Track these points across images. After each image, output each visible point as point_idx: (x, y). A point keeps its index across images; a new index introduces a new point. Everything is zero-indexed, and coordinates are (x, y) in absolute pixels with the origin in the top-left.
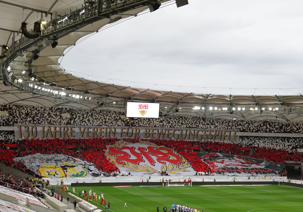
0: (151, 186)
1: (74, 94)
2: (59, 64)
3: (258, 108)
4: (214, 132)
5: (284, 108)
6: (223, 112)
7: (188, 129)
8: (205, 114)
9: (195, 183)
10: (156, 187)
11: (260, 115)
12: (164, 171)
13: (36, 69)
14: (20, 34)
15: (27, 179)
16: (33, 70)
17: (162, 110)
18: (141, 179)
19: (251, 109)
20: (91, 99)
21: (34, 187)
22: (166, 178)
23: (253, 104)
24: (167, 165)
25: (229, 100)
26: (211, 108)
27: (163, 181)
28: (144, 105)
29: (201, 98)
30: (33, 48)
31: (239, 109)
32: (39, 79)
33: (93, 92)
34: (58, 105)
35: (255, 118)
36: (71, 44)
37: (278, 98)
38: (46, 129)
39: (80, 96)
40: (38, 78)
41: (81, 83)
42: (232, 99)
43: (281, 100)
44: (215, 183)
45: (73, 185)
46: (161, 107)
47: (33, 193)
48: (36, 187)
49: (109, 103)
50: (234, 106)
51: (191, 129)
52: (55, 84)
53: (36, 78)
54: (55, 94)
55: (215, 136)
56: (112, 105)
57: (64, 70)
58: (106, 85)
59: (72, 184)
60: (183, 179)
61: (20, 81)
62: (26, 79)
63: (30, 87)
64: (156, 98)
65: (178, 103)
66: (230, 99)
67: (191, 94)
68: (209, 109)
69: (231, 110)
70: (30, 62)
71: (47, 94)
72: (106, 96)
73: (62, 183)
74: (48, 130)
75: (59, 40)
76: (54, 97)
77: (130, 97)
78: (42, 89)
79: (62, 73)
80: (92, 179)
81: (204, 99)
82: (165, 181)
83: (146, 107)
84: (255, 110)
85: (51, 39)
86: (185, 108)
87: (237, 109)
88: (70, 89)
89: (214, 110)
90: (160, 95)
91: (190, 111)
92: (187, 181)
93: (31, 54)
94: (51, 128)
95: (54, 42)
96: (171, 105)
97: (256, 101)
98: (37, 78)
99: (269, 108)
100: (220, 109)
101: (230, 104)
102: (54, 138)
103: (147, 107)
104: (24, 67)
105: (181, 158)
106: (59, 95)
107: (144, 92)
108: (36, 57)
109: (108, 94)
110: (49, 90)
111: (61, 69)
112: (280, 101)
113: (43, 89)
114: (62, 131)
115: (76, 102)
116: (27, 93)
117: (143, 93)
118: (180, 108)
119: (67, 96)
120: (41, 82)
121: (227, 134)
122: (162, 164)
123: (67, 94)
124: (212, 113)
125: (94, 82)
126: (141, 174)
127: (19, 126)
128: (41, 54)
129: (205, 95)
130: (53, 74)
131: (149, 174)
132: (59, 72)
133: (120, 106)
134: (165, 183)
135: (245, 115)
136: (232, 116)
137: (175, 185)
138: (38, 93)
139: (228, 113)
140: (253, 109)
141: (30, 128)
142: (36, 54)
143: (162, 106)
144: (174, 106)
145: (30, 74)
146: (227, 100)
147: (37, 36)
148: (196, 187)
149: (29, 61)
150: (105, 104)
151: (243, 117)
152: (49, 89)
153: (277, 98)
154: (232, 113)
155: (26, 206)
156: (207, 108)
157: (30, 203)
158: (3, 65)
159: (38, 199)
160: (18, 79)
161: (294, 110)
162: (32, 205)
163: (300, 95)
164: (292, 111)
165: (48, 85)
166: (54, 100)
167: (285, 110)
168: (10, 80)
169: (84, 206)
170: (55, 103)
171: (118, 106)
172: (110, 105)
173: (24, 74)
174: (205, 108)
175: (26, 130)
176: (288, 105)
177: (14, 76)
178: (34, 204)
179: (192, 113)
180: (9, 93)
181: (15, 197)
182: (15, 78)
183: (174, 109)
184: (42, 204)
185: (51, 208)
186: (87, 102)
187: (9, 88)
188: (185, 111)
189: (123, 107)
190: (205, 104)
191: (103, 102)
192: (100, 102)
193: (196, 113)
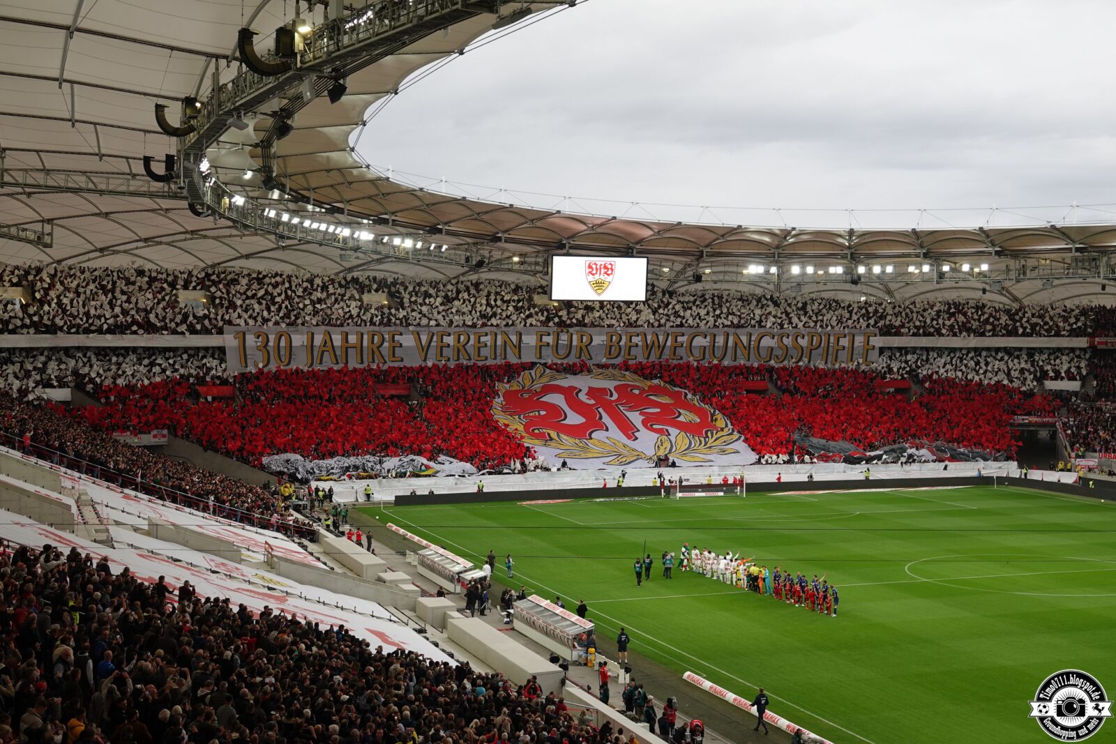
0: (627, 499)
1: (396, 235)
2: (353, 150)
3: (931, 265)
4: (806, 338)
5: (1004, 265)
6: (829, 279)
7: (731, 331)
8: (778, 286)
9: (754, 488)
10: (641, 501)
11: (938, 286)
12: (662, 453)
13: (285, 164)
14: (235, 64)
15: (266, 486)
16: (275, 168)
17: (654, 277)
18: (597, 479)
19: (911, 269)
20: (446, 249)
21: (287, 508)
22: (670, 475)
23: (917, 256)
24: (673, 438)
25: (847, 244)
26: (795, 270)
27: (662, 483)
28: (603, 263)
29: (767, 239)
30: (275, 104)
31: (877, 270)
32: (294, 194)
33: (453, 227)
34: (351, 270)
35: (922, 296)
36: (385, 89)
37: (988, 236)
38: (318, 340)
39: (416, 240)
40: (292, 193)
41: (418, 203)
42: (855, 240)
43: (997, 242)
44: (811, 485)
45: (400, 500)
46: (651, 267)
47: (283, 528)
48: (292, 511)
49: (499, 261)
50: (861, 262)
51: (739, 331)
52: (343, 209)
53: (285, 192)
54: (341, 237)
55: (811, 350)
56: (510, 266)
57: (368, 166)
58: (488, 209)
59: (396, 497)
60: (719, 475)
61: (239, 200)
62: (256, 194)
63: (268, 219)
64: (637, 243)
65: (700, 256)
66: (850, 240)
67: (738, 230)
68: (789, 270)
69: (852, 275)
70: (265, 144)
71: (320, 237)
72: (492, 241)
73: (368, 496)
74: (326, 342)
75: (348, 79)
76: (341, 245)
77: (561, 240)
78: (302, 223)
79: (362, 175)
80: (456, 484)
81: (776, 243)
82: (669, 484)
83: (608, 270)
84: (921, 271)
85: (325, 77)
86: (721, 269)
87: (870, 269)
88: (385, 222)
89: (804, 274)
90: (647, 233)
91: (735, 279)
92: (731, 481)
93: (270, 122)
94: (333, 336)
95: (335, 86)
96: (680, 262)
97: (925, 244)
98: (288, 191)
99: (961, 265)
100: (821, 272)
101: (849, 257)
102: (341, 366)
103: (612, 269)
104: (250, 160)
105: (712, 415)
106: (353, 238)
107: (602, 225)
108: (282, 129)
109: (498, 233)
110: (323, 227)
111: (357, 164)
112: (994, 245)
113: (307, 223)
114: (365, 343)
115: (403, 257)
116: (261, 235)
117: (600, 230)
118: (708, 271)
119: (378, 241)
120: (300, 203)
121: (844, 342)
122: (657, 435)
123: (377, 235)
124: (800, 283)
125: (454, 201)
126: (598, 463)
127: (238, 333)
128: (297, 120)
129: (778, 232)
130: (335, 177)
131: (621, 464)
132: (351, 173)
133: (533, 267)
135: (893, 286)
136: (857, 292)
137: (697, 494)
138: (291, 235)
139: (846, 282)
140: (916, 269)
141: (272, 337)
142: (283, 122)
143: (655, 267)
144: (689, 265)
145: (269, 182)
146: (841, 246)
147: (285, 68)
148: (758, 498)
149: (262, 141)
150: (488, 264)
151: (889, 292)
152: (324, 222)
153: (985, 235)
154: (856, 281)
155: (265, 565)
156: (785, 270)
157: (276, 556)
158: (187, 155)
159: (299, 544)
160: (233, 196)
161: (1034, 268)
162: (282, 563)
163: (1048, 225)
164: (1028, 272)
165: (320, 212)
166: (341, 255)
167: (1008, 270)
168: (208, 199)
169: (435, 563)
170: (344, 263)
171: (525, 267)
172: (502, 266)
173: (249, 181)
174: (779, 268)
175: (259, 344)
176: (1015, 255)
177: (219, 186)
178: (286, 560)
179: (741, 284)
180: (205, 237)
181: (233, 540)
182: (224, 192)
183: (690, 273)
184: (310, 558)
185: (338, 570)
186: (437, 259)
187: (206, 222)
188: (722, 278)
189: (541, 272)
190: (779, 257)
191: (484, 257)
192: (474, 259)
193: (753, 283)
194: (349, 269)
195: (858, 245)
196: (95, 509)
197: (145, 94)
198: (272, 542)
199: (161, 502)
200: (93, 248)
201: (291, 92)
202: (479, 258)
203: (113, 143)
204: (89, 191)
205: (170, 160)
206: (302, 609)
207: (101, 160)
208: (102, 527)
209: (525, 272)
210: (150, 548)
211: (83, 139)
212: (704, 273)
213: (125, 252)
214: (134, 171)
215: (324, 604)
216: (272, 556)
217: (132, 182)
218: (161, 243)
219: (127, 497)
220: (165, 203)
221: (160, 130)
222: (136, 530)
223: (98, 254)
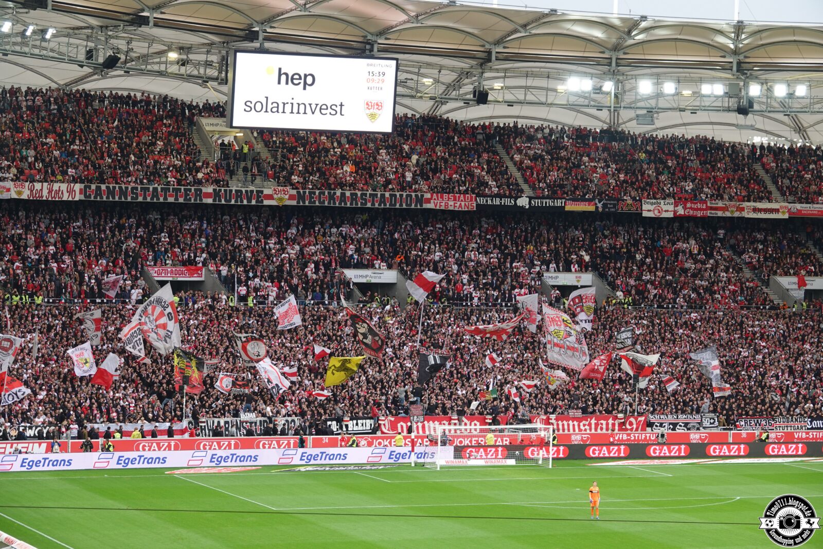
6: (701, 104)
17: (407, 92)
20: (54, 36)
25: (732, 46)
26: (645, 87)
29: (599, 33)
31: (780, 90)
42: (745, 40)
46: (402, 76)
49: (144, 58)
50: (755, 78)
56: (163, 67)
64: (380, 34)
65: (485, 60)
66: (737, 39)
67: (550, 17)
68: (634, 88)
69: (740, 98)
72: (132, 23)
77: (251, 26)
81: (614, 41)
86: (521, 82)
87: (770, 90)
89: (659, 95)
90: (396, 17)
91: (543, 99)
96: (452, 70)
101: (735, 68)
109: (142, 10)
117: (317, 10)
118: (498, 85)
124: (652, 109)
129: (617, 23)
133: (202, 71)
135: (806, 119)
136: (746, 127)
139: (728, 110)
143: (409, 76)
144: (468, 74)
146: (722, 49)
148: (573, 470)
150: (126, 62)
151: (800, 130)
154: (745, 108)
156: (627, 86)
171: (189, 69)
172: (149, 67)
174: (618, 82)
179: (553, 109)
183: (467, 88)
186: (37, 51)
188: (521, 97)
189: (216, 79)
190: (618, 65)
191: (118, 50)
192: (101, 54)
193: (571, 107)
195: (749, 48)
202: (110, 53)
209: (189, 78)
212: (492, 89)
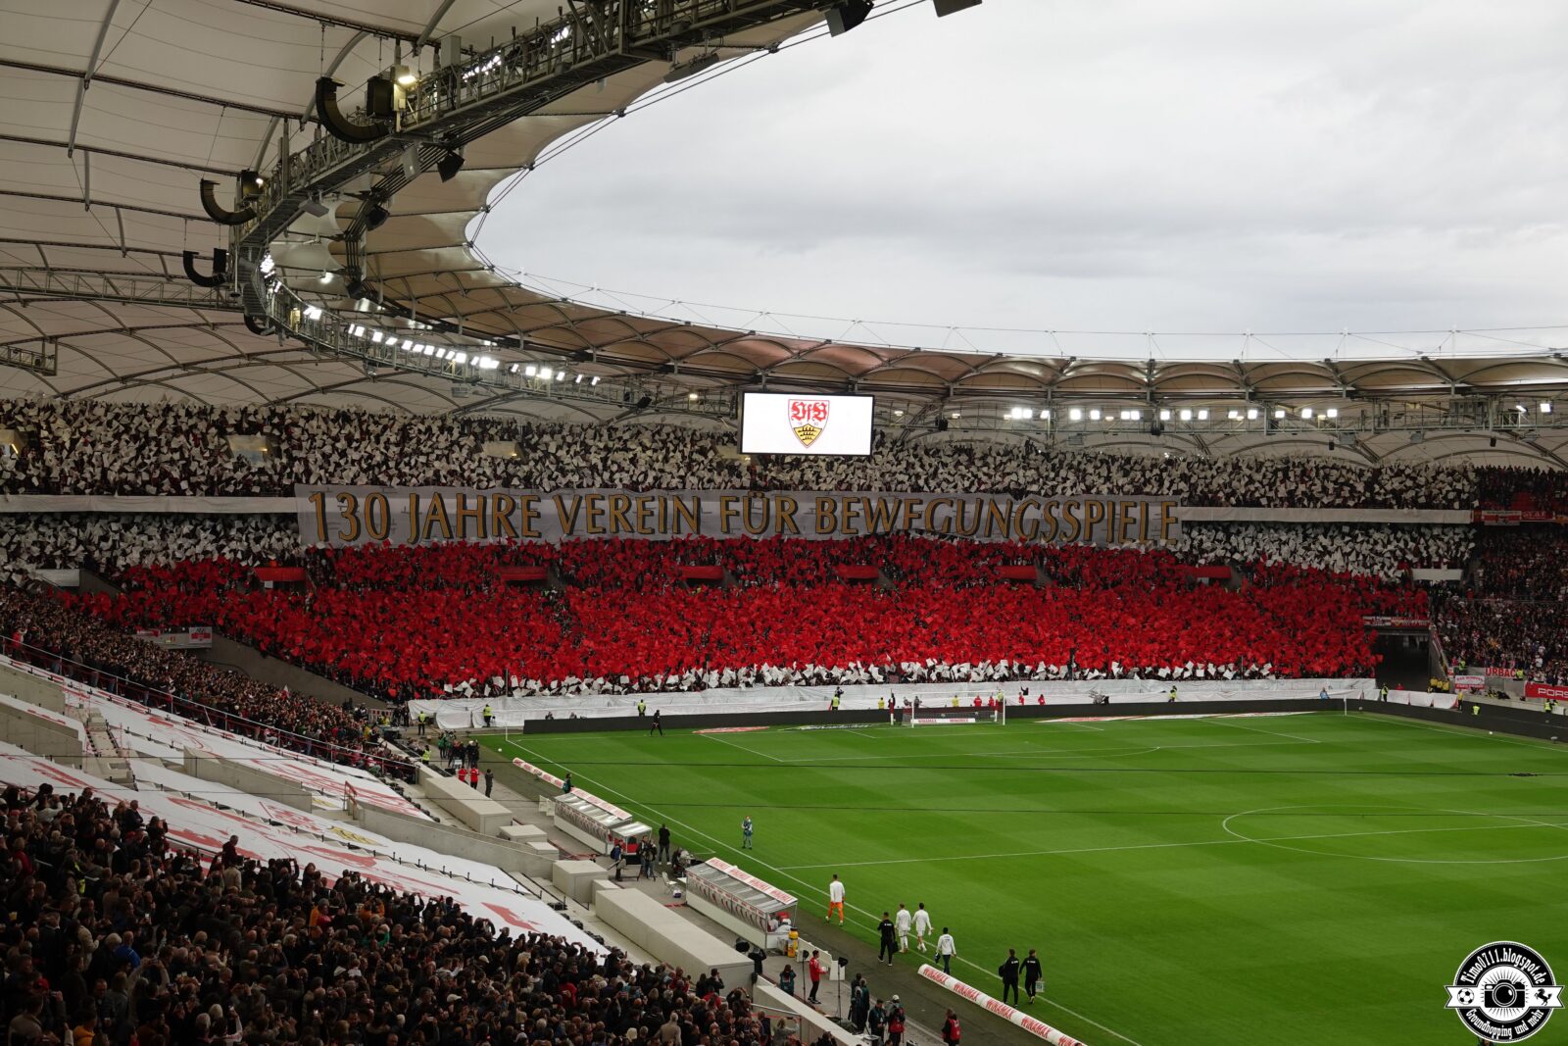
0: (842, 726)
1: (529, 362)
2: (471, 245)
3: (1260, 410)
4: (1083, 507)
5: (1359, 410)
6: (1121, 427)
7: (987, 497)
8: (1052, 437)
10: (863, 730)
11: (1269, 439)
13: (377, 262)
14: (311, 126)
15: (347, 706)
16: (364, 270)
17: (882, 422)
19: (1233, 415)
20: (598, 383)
21: (375, 736)
23: (1241, 397)
25: (1146, 380)
26: (1075, 414)
27: (891, 705)
28: (813, 403)
29: (1036, 372)
30: (365, 181)
31: (1186, 415)
32: (390, 305)
33: (608, 352)
34: (466, 409)
35: (1248, 452)
36: (516, 162)
37: (1337, 371)
38: (425, 504)
39: (556, 370)
40: (387, 303)
41: (559, 319)
42: (1157, 375)
43: (1349, 379)
45: (532, 727)
46: (878, 410)
47: (369, 765)
48: (382, 741)
49: (670, 399)
50: (1165, 406)
51: (997, 497)
52: (456, 326)
53: (377, 302)
54: (453, 364)
55: (1091, 524)
56: (685, 406)
57: (492, 268)
58: (659, 327)
59: (526, 722)
61: (314, 313)
62: (337, 304)
63: (354, 338)
65: (944, 395)
66: (1150, 374)
67: (997, 359)
68: (1067, 415)
69: (1153, 422)
70: (351, 236)
71: (424, 365)
72: (660, 371)
73: (487, 719)
74: (435, 509)
75: (466, 148)
76: (453, 375)
77: (755, 372)
78: (400, 345)
79: (483, 279)
80: (609, 704)
81: (1049, 377)
83: (820, 413)
84: (1246, 418)
85: (434, 145)
86: (974, 412)
87: (1177, 415)
88: (514, 344)
89: (1087, 421)
90: (872, 362)
91: (992, 426)
93: (357, 205)
94: (445, 500)
95: (447, 157)
96: (918, 403)
97: (1252, 381)
98: (381, 300)
99: (1301, 410)
100: (1109, 418)
101: (1148, 398)
102: (454, 541)
103: (824, 411)
104: (330, 257)
106: (470, 366)
107: (811, 351)
108: (375, 216)
109: (669, 361)
110: (429, 350)
111: (476, 265)
112: (1344, 383)
113: (407, 345)
114: (489, 511)
115: (538, 394)
116: (343, 361)
117: (809, 358)
118: (955, 415)
119: (504, 370)
120: (398, 318)
121: (1135, 513)
123: (503, 363)
124: (1082, 432)
125: (609, 316)
127: (314, 494)
128: (395, 204)
129: (1051, 363)
130: (447, 283)
132: (469, 276)
133: (717, 408)
134: (900, 714)
135: (1207, 438)
136: (1159, 446)
137: (939, 721)
138: (385, 360)
139: (1143, 431)
140: (1239, 415)
141: (361, 501)
142: (376, 206)
143: (884, 409)
144: (931, 407)
145: (354, 286)
146: (1139, 382)
147: (379, 132)
148: (1022, 727)
149: (346, 232)
150: (656, 403)
151: (1203, 446)
152: (431, 343)
153: (1334, 370)
154: (1158, 430)
155: (345, 814)
156: (1061, 414)
157: (361, 803)
158: (244, 251)
159: (392, 786)
160: (306, 307)
161: (1399, 415)
162: (369, 813)
163: (1419, 357)
164: (1391, 420)
165: (426, 329)
166: (453, 389)
167: (1364, 417)
168: (272, 310)
169: (578, 812)
170: (456, 400)
171: (706, 408)
172: (675, 406)
173: (328, 286)
174: (1053, 412)
175: (344, 509)
176: (1374, 396)
177: (286, 293)
178: (375, 808)
179: (1000, 434)
180: (267, 363)
181: (300, 779)
182: (294, 301)
183: (931, 418)
184: (407, 805)
185: (445, 821)
186: (585, 395)
187: (269, 342)
188: (975, 425)
189: (728, 415)
190: (1053, 397)
191: (650, 393)
192: (636, 395)
193: (1017, 432)
194: (465, 408)
195: (1160, 381)
196: (111, 736)
197: (187, 166)
198: (355, 783)
199: (201, 727)
200: (113, 377)
201: (388, 165)
202: (643, 395)
203: (141, 232)
204: (108, 298)
205: (219, 257)
206: (394, 876)
207: (125, 255)
208: (121, 761)
209: (706, 415)
210: (186, 790)
211: (100, 227)
212: (951, 418)
213: (157, 382)
214: (170, 272)
215: (426, 868)
216: (355, 802)
217: (167, 287)
218: (205, 371)
219: (155, 719)
220: (212, 316)
221: (207, 216)
222: (167, 765)
223: (118, 385)
